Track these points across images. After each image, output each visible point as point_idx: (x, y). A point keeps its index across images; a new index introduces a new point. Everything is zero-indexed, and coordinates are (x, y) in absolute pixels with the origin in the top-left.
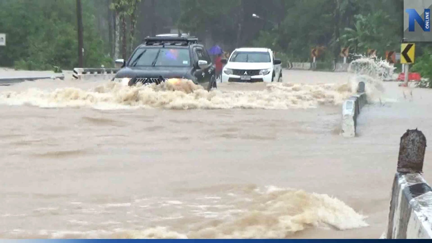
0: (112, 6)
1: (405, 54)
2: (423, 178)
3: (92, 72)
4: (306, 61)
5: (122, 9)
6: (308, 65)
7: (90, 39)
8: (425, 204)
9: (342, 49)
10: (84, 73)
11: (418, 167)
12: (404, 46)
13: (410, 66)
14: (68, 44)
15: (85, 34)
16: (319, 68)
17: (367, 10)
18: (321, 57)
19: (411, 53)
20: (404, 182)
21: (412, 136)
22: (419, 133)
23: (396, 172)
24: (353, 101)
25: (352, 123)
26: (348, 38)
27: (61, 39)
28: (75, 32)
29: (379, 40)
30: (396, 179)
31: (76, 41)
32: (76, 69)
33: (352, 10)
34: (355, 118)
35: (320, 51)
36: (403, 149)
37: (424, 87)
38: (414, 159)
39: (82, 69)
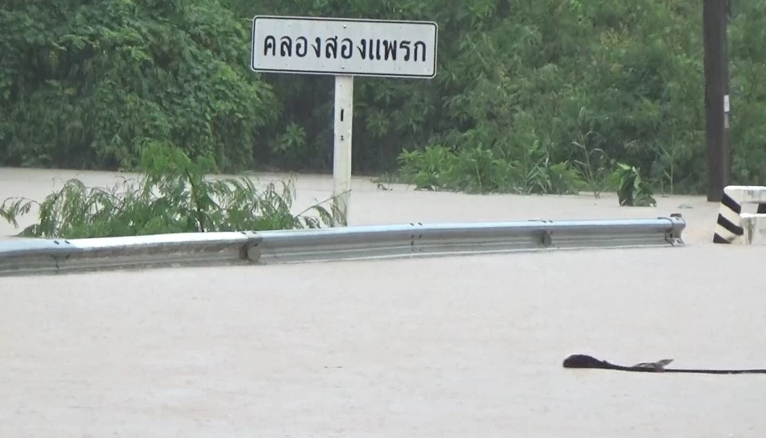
32: (734, 191)
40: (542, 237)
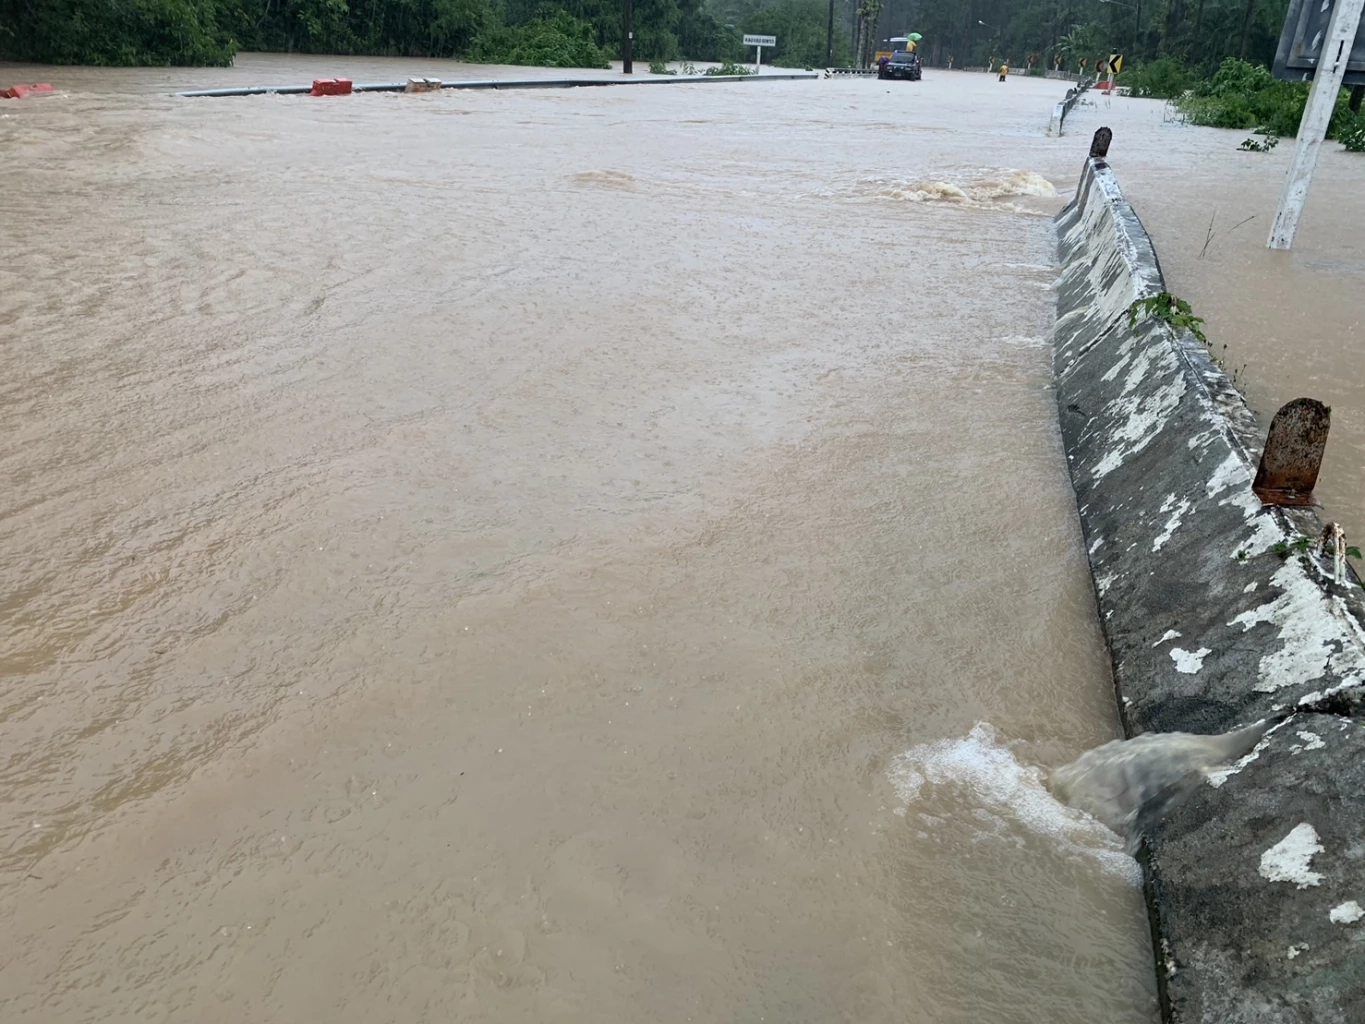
0: (859, 11)
1: (1112, 65)
2: (1106, 160)
3: (840, 72)
4: (1021, 67)
5: (867, 14)
6: (1023, 71)
7: (837, 41)
8: (1103, 174)
9: (1056, 57)
10: (834, 72)
11: (1103, 153)
12: (1112, 57)
13: (1115, 76)
14: (819, 46)
15: (834, 37)
16: (1033, 74)
17: (1084, 20)
18: (1036, 64)
19: (1118, 65)
20: (1092, 162)
21: (1103, 132)
22: (1109, 130)
23: (1088, 155)
24: (1062, 107)
25: (1059, 124)
26: (1062, 46)
27: (813, 40)
28: (825, 35)
29: (1090, 49)
30: (1088, 159)
31: (825, 43)
32: (828, 69)
33: (1070, 20)
34: (1062, 120)
35: (1035, 57)
36: (1095, 139)
37: (1125, 96)
38: (1102, 147)
39: (833, 69)
40: (793, 77)
